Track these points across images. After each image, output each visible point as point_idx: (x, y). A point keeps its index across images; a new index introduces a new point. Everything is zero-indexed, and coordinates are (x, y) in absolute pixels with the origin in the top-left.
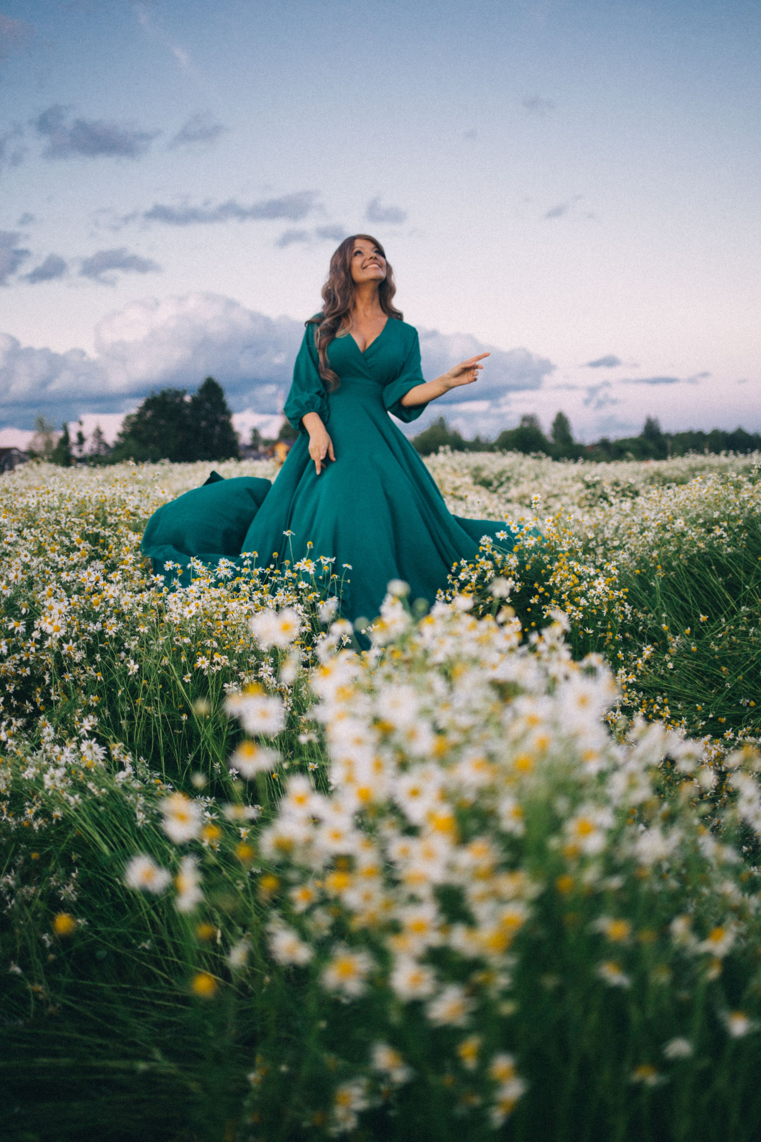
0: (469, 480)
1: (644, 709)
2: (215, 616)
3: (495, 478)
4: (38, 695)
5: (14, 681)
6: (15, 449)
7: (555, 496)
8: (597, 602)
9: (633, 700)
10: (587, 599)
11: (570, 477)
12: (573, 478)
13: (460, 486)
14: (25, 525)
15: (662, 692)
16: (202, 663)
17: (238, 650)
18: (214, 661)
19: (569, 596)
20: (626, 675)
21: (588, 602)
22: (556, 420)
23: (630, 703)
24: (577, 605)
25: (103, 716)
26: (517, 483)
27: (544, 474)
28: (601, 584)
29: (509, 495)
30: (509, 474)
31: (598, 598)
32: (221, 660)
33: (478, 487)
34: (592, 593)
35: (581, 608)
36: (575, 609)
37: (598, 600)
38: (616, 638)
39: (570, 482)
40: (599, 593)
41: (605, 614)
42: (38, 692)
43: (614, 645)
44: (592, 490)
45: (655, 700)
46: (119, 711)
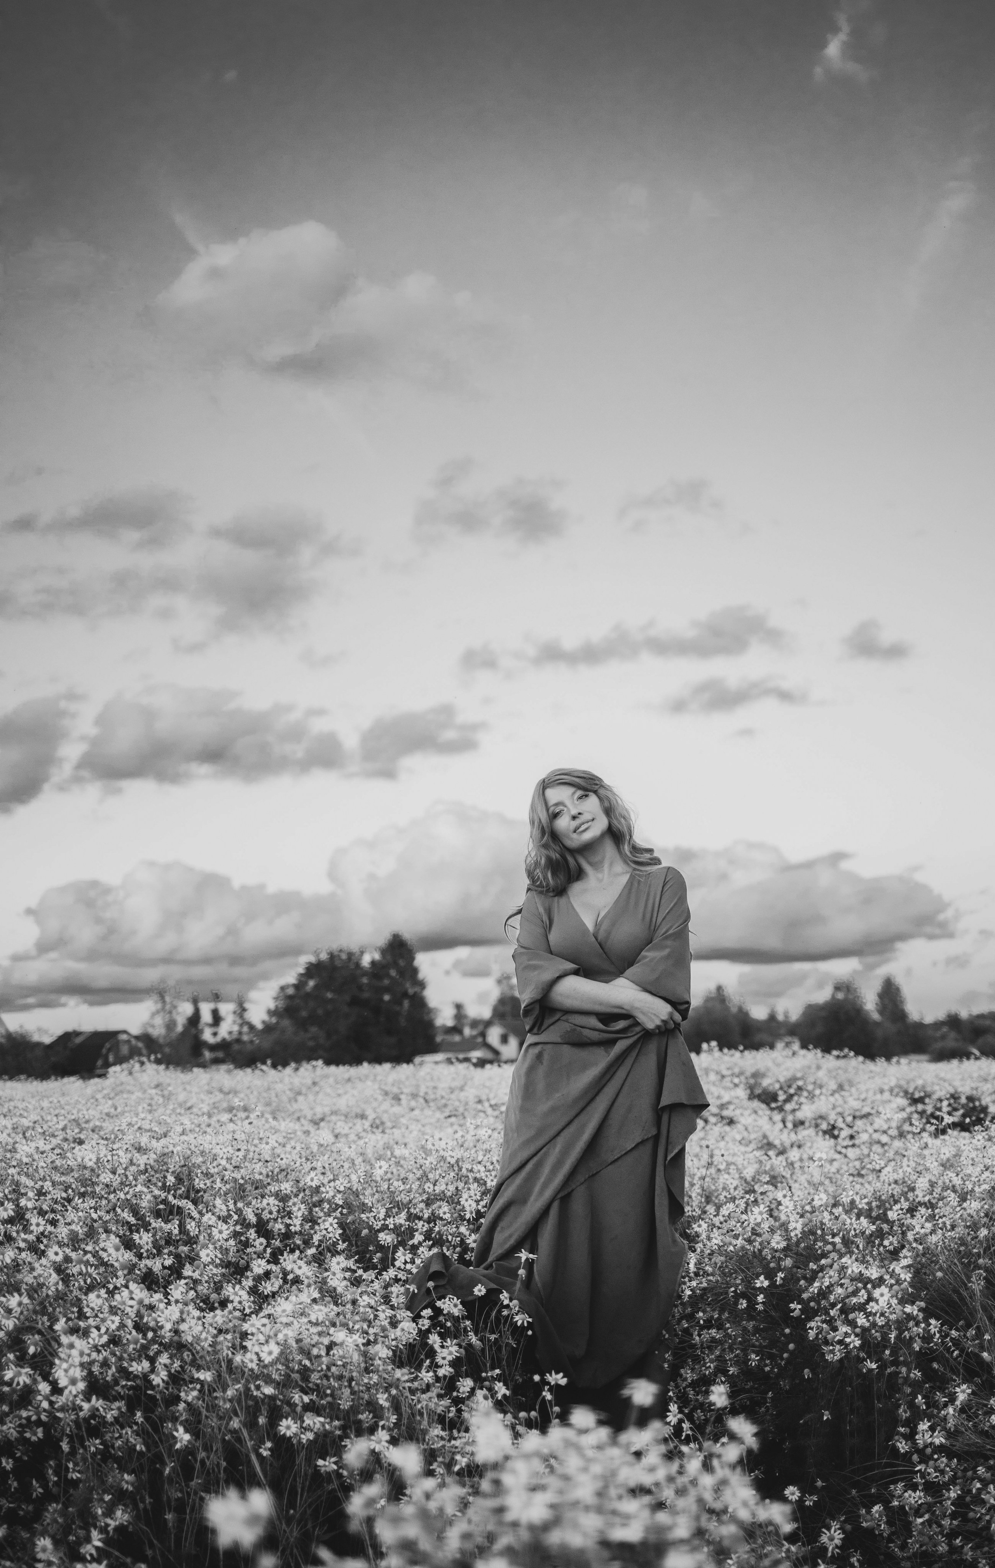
0: (742, 1093)
1: (958, 1487)
2: (315, 1351)
3: (781, 1088)
4: (50, 1471)
5: (20, 1447)
6: (125, 1032)
7: (867, 1116)
8: (880, 1321)
9: (942, 1472)
10: (868, 1315)
11: (886, 1088)
12: (891, 1090)
13: (729, 1103)
14: (77, 1191)
15: (987, 1458)
16: (288, 1427)
17: (345, 1404)
18: (304, 1425)
19: (843, 1311)
20: (930, 1433)
21: (868, 1321)
22: (883, 988)
23: (936, 1477)
24: (852, 1324)
25: (141, 1506)
26: (811, 1097)
27: (851, 1084)
28: (884, 1297)
29: (800, 1115)
30: (800, 1083)
31: (882, 1314)
32: (314, 1423)
33: (756, 1104)
34: (872, 1307)
35: (858, 1330)
36: (849, 1332)
37: (882, 1318)
38: (912, 1375)
39: (887, 1095)
40: (883, 1307)
41: (893, 1340)
42: (50, 1465)
43: (910, 1386)
44: (920, 1107)
45: (975, 1472)
46: (165, 1499)
